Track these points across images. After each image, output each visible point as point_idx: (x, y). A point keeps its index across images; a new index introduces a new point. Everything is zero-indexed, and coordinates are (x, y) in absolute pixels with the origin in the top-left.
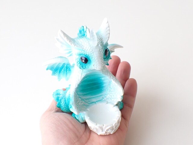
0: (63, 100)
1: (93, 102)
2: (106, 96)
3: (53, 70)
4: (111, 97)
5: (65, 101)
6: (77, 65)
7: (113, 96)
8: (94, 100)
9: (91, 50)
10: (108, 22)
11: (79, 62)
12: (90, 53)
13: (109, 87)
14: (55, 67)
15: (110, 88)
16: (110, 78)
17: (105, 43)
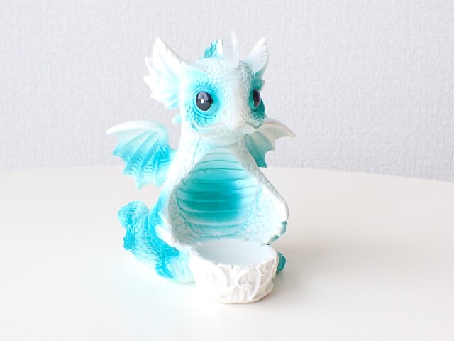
0: (141, 220)
1: (213, 236)
2: (246, 227)
3: (129, 158)
4: (258, 229)
5: (146, 223)
6: (187, 117)
7: (263, 226)
8: (214, 232)
9: (222, 75)
10: (265, 44)
11: (191, 110)
12: (219, 81)
13: (254, 208)
14: (134, 152)
15: (257, 208)
16: (260, 181)
17: (254, 72)
